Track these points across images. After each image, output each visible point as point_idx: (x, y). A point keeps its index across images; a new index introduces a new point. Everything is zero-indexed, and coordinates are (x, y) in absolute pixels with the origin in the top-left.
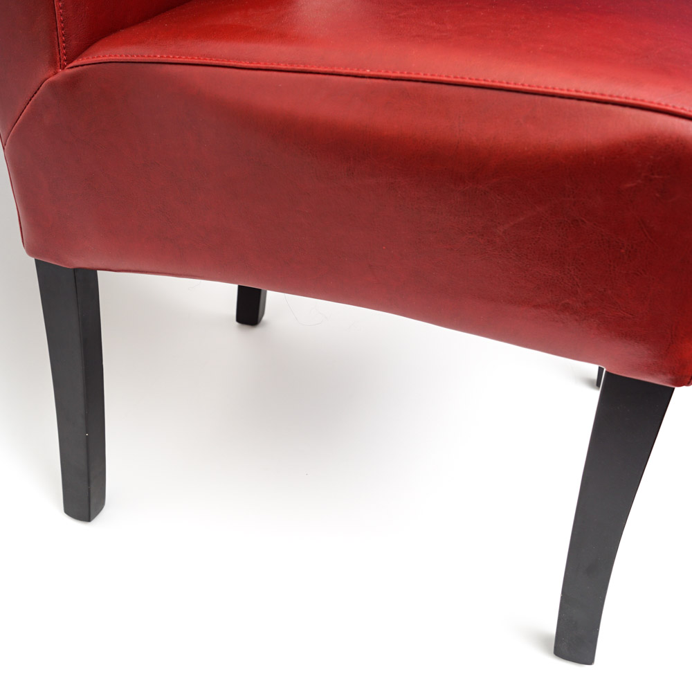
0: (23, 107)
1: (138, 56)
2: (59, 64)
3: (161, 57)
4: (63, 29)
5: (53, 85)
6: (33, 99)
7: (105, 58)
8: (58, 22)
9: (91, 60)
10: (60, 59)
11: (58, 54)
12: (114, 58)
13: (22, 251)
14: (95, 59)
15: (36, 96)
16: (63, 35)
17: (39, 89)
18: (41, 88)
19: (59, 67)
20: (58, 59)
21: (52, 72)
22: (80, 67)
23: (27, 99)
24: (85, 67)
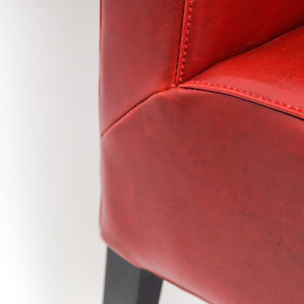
0: (126, 110)
1: (264, 98)
2: (173, 80)
3: (291, 108)
4: (187, 44)
5: (161, 100)
6: (138, 107)
7: (226, 90)
8: (183, 36)
9: (209, 87)
10: (176, 74)
11: (175, 68)
12: (235, 92)
13: (96, 230)
14: (214, 87)
15: (142, 104)
16: (185, 50)
17: (146, 99)
18: (149, 99)
19: (173, 82)
20: (174, 73)
21: (164, 86)
22: (195, 91)
23: (133, 105)
24: (200, 92)
